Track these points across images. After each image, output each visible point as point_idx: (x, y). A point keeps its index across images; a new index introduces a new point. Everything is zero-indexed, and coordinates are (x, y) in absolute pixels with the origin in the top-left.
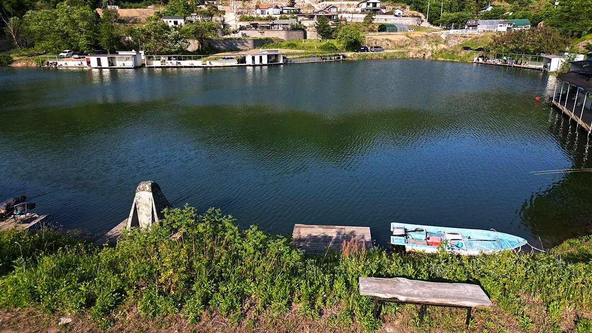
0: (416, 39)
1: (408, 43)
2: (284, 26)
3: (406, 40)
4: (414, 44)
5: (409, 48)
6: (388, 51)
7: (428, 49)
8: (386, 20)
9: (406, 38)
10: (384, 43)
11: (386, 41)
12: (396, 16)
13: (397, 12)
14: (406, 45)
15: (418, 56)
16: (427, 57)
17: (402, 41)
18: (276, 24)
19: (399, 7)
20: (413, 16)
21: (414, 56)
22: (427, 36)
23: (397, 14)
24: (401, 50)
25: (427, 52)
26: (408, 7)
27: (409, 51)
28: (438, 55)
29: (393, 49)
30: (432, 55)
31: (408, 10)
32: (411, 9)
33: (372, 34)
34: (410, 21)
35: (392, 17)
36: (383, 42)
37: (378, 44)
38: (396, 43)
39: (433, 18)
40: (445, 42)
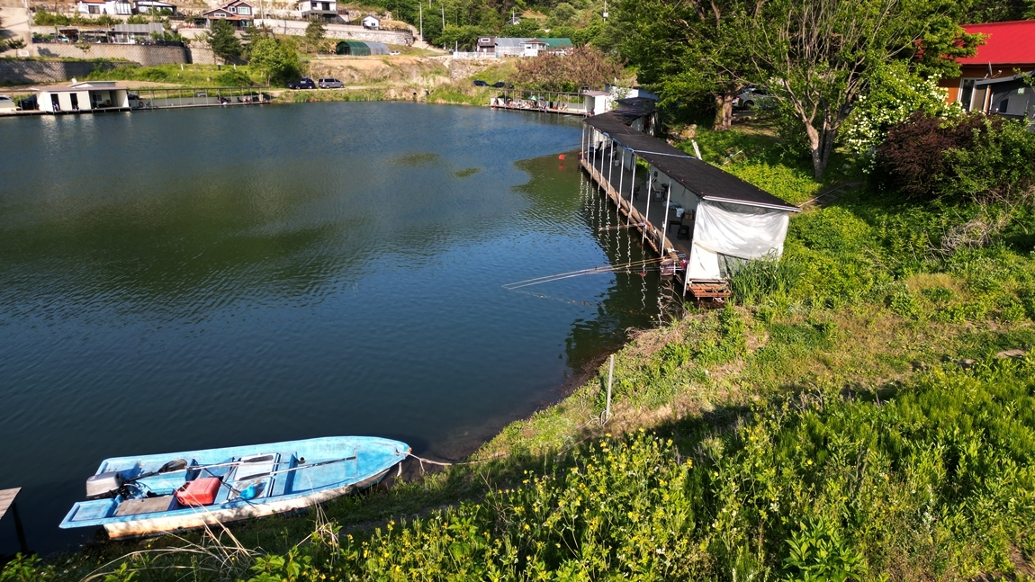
0: (400, 67)
1: (387, 75)
2: (139, 37)
3: (384, 70)
4: (398, 77)
5: (390, 82)
6: (352, 88)
8: (349, 33)
9: (384, 66)
10: (345, 74)
11: (349, 70)
12: (368, 28)
13: (369, 21)
14: (385, 77)
15: (404, 96)
16: (419, 97)
17: (377, 70)
18: (119, 33)
19: (374, 13)
20: (397, 29)
21: (398, 97)
22: (420, 63)
23: (369, 24)
24: (375, 87)
26: (388, 14)
27: (388, 87)
29: (362, 85)
31: (389, 19)
32: (395, 18)
33: (324, 57)
34: (392, 38)
35: (361, 29)
36: (343, 73)
37: (334, 75)
38: (367, 74)
39: (431, 34)
40: (448, 74)
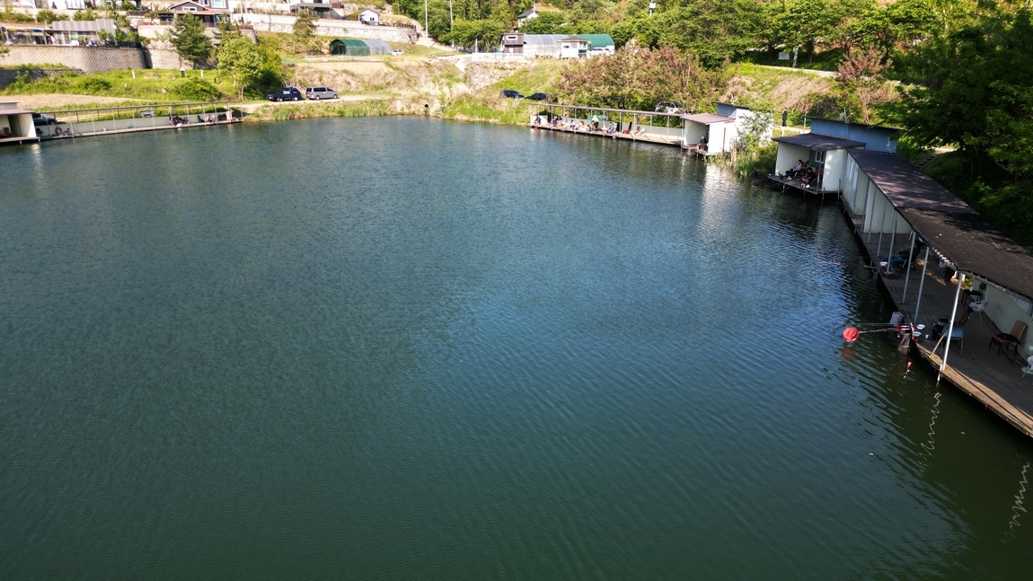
0: (406, 71)
1: (390, 79)
2: (84, 37)
3: (386, 74)
4: (404, 83)
5: (395, 90)
6: (347, 98)
7: (434, 95)
8: (345, 30)
9: (386, 69)
10: (339, 80)
11: (344, 75)
12: (366, 23)
13: (367, 15)
14: (388, 84)
15: (412, 109)
16: (432, 111)
17: (378, 75)
18: (59, 32)
19: (372, 7)
20: (400, 25)
21: (406, 111)
22: (429, 64)
23: (367, 18)
24: (377, 97)
25: (432, 101)
26: (389, 7)
27: (394, 99)
28: (455, 108)
29: (360, 93)
30: (443, 109)
31: (389, 13)
32: (395, 11)
33: (314, 58)
34: (396, 35)
35: (358, 24)
36: (337, 78)
37: (327, 83)
38: (366, 79)
39: (438, 30)
40: (466, 79)
